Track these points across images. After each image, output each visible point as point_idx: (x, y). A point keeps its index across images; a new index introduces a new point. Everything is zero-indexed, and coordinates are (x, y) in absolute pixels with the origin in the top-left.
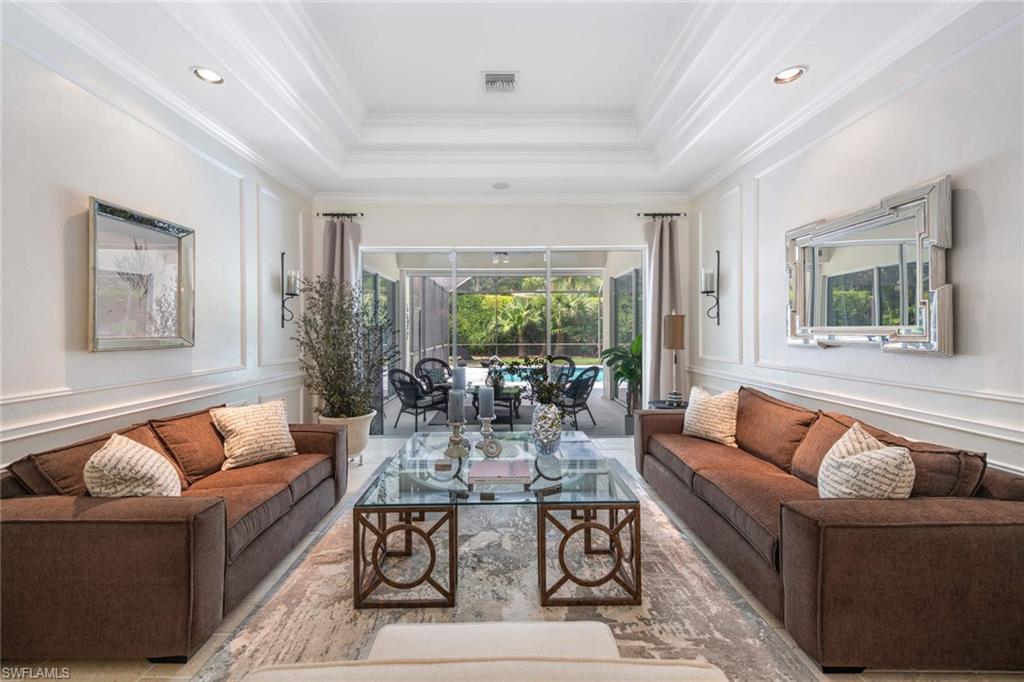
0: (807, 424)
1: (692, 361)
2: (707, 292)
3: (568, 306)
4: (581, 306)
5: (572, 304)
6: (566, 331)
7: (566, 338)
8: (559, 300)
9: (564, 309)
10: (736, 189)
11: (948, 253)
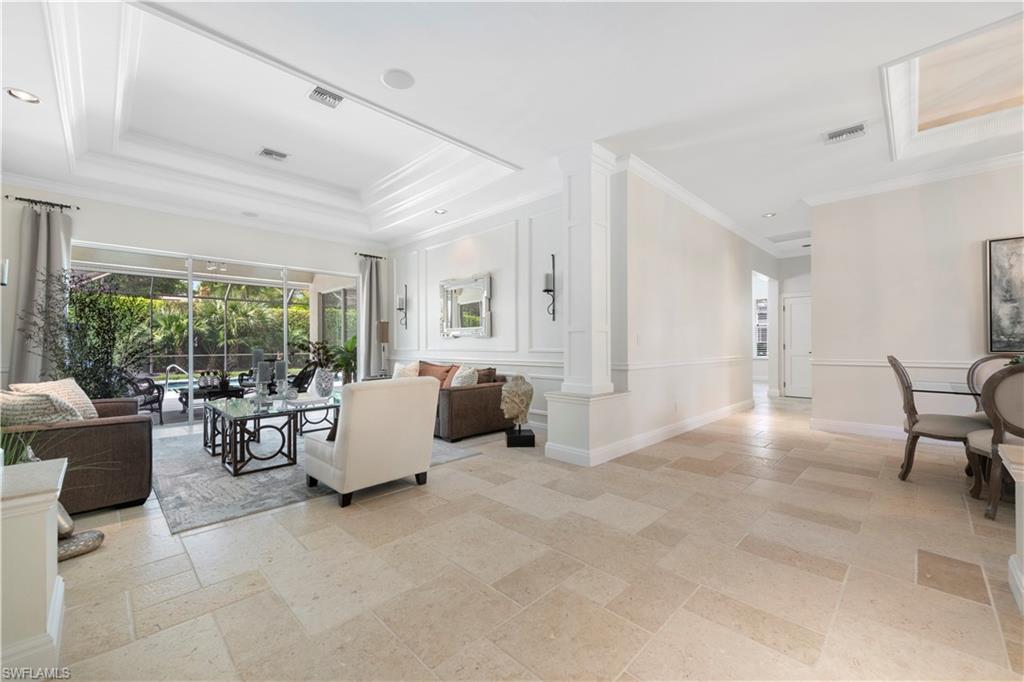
0: (448, 372)
1: (390, 353)
2: (400, 309)
3: (245, 315)
4: (261, 316)
5: (251, 313)
6: (243, 341)
7: (242, 348)
8: (234, 308)
9: (241, 318)
10: (415, 252)
11: (490, 300)
